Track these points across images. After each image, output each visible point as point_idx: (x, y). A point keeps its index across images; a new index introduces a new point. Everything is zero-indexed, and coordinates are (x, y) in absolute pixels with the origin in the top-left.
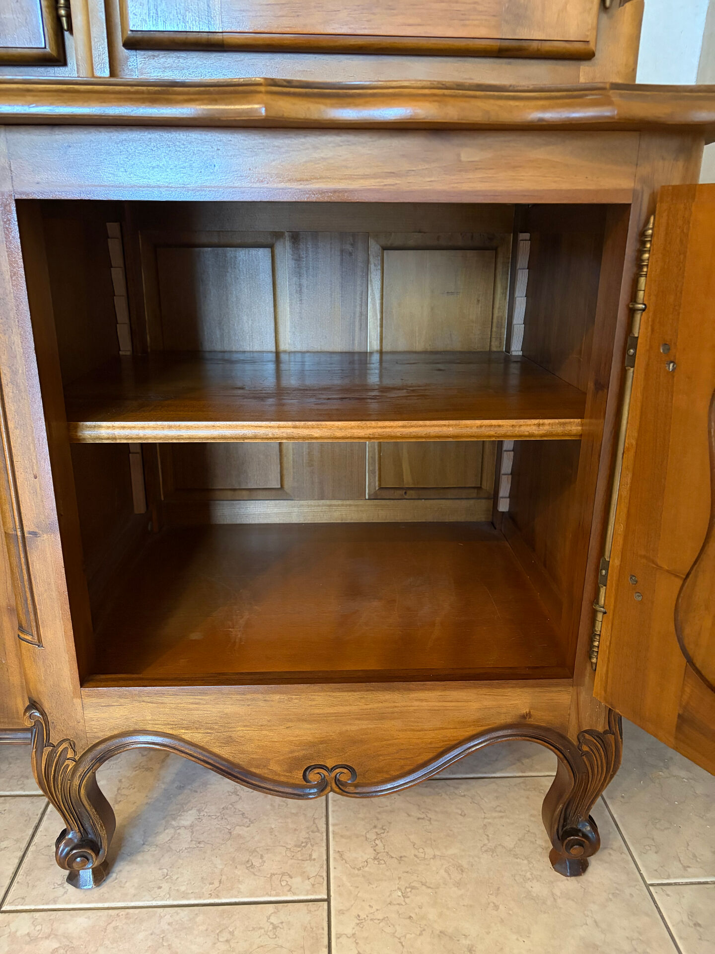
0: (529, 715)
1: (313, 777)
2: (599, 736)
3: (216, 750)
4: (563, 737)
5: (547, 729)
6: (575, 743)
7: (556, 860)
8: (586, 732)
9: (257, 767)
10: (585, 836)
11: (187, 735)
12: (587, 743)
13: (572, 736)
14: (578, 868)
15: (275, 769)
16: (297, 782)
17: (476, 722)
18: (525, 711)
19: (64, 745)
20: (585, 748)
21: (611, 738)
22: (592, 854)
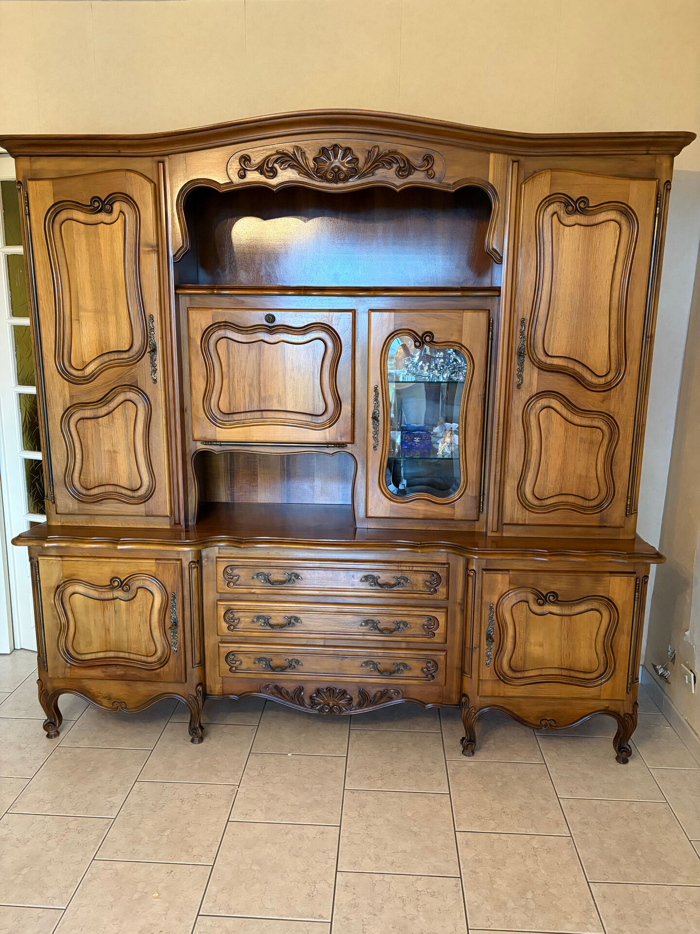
0: (608, 707)
1: (543, 723)
2: (631, 715)
3: (515, 712)
4: (619, 715)
5: (614, 712)
6: (623, 717)
7: (617, 758)
8: (627, 713)
9: (527, 718)
10: (627, 749)
11: (507, 707)
12: (627, 717)
13: (622, 714)
14: (625, 761)
15: (532, 720)
16: (537, 724)
17: (592, 708)
18: (607, 705)
19: (472, 708)
20: (626, 719)
21: (634, 716)
22: (629, 756)
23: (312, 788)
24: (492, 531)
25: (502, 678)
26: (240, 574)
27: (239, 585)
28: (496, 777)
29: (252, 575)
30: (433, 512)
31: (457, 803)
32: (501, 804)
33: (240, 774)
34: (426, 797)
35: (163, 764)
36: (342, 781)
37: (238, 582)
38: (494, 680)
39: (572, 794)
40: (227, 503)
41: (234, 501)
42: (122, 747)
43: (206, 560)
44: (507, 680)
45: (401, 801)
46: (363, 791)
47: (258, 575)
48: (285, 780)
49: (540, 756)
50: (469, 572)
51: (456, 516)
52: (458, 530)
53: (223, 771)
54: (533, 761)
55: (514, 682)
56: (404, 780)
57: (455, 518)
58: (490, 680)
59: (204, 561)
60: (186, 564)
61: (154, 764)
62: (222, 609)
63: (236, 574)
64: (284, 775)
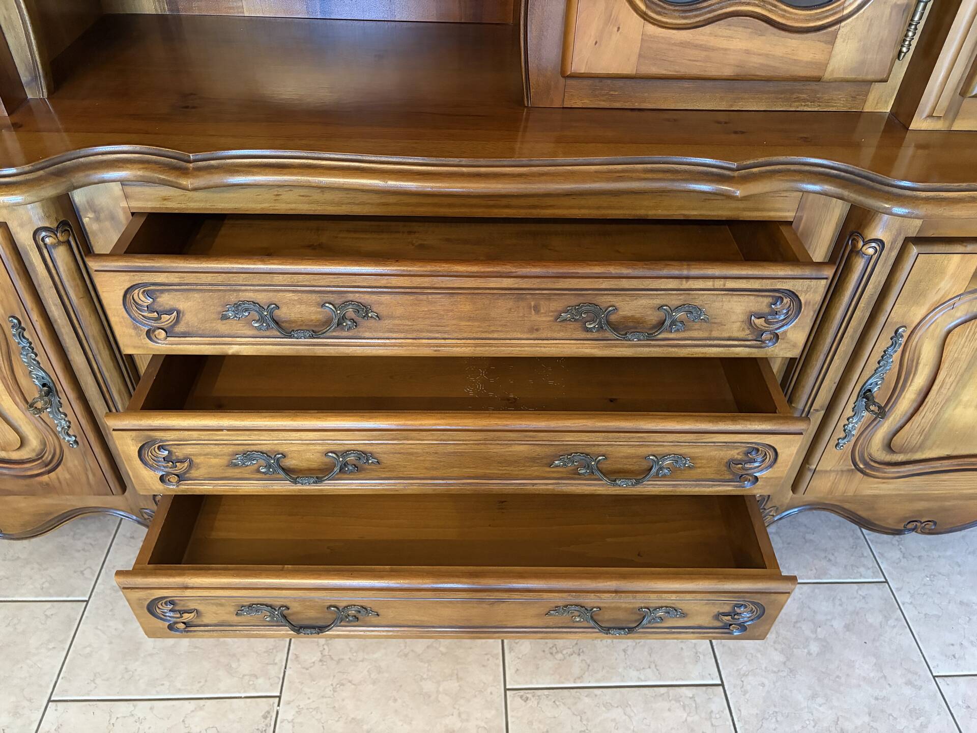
23: (438, 692)
24: (930, 116)
25: (862, 466)
26: (181, 306)
27: (185, 335)
28: (804, 628)
29: (220, 309)
30: (767, 55)
31: (744, 712)
32: (831, 708)
33: (281, 661)
34: (677, 701)
35: (111, 643)
36: (498, 665)
37: (180, 328)
38: (842, 471)
39: (957, 665)
40: (160, 19)
41: (178, 10)
42: (21, 596)
43: (91, 215)
44: (872, 468)
45: (630, 717)
46: (546, 692)
47: (238, 307)
48: (379, 670)
49: (871, 563)
50: (861, 244)
51: (830, 68)
52: (816, 109)
53: (244, 655)
54: (861, 576)
55: (885, 473)
56: (625, 651)
57: (827, 76)
58: (834, 471)
59: (86, 220)
60: (24, 238)
61: (90, 646)
62: (130, 442)
63: (167, 307)
64: (376, 656)
